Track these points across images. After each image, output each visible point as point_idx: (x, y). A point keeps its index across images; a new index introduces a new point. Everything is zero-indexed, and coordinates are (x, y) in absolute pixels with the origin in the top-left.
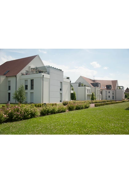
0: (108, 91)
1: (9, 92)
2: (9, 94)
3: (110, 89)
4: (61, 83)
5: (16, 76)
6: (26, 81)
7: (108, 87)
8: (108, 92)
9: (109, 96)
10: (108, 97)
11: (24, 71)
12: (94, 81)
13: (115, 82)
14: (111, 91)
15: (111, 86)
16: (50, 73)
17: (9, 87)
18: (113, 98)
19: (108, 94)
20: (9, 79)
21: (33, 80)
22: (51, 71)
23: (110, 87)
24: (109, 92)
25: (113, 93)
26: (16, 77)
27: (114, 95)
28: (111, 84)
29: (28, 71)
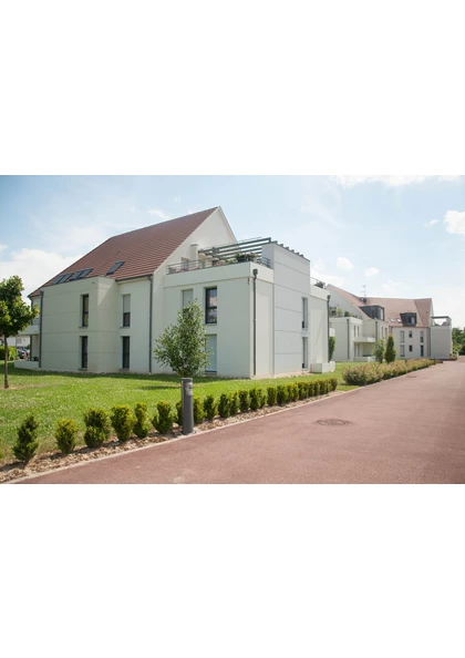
0: (407, 330)
1: (126, 332)
2: (126, 340)
3: (414, 326)
4: (304, 300)
5: (150, 277)
6: (187, 292)
7: (407, 319)
8: (407, 335)
9: (411, 348)
10: (407, 348)
11: (174, 259)
12: (365, 300)
13: (425, 304)
14: (416, 332)
15: (414, 315)
16: (276, 265)
17: (126, 317)
18: (422, 351)
19: (408, 341)
20: (127, 288)
21: (215, 288)
22: (278, 256)
23: (413, 320)
24: (411, 336)
25: (422, 338)
26: (151, 280)
27: (425, 344)
28: (413, 310)
29: (188, 261)
